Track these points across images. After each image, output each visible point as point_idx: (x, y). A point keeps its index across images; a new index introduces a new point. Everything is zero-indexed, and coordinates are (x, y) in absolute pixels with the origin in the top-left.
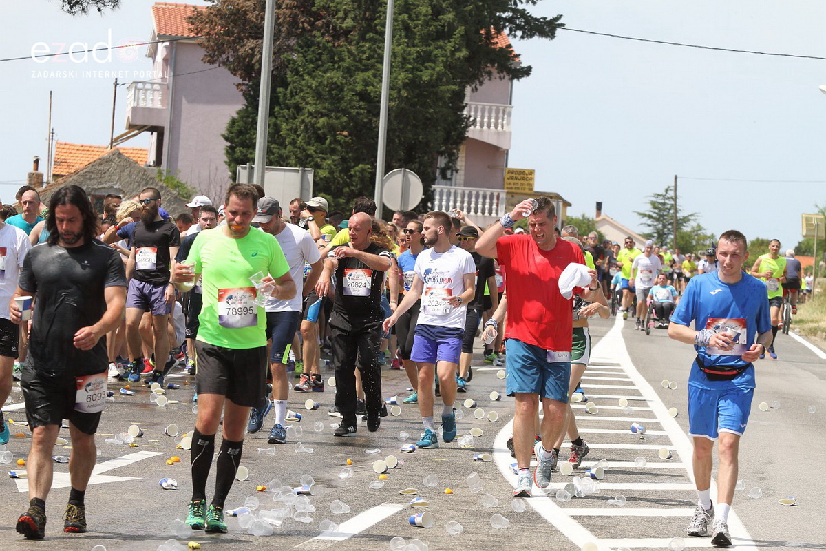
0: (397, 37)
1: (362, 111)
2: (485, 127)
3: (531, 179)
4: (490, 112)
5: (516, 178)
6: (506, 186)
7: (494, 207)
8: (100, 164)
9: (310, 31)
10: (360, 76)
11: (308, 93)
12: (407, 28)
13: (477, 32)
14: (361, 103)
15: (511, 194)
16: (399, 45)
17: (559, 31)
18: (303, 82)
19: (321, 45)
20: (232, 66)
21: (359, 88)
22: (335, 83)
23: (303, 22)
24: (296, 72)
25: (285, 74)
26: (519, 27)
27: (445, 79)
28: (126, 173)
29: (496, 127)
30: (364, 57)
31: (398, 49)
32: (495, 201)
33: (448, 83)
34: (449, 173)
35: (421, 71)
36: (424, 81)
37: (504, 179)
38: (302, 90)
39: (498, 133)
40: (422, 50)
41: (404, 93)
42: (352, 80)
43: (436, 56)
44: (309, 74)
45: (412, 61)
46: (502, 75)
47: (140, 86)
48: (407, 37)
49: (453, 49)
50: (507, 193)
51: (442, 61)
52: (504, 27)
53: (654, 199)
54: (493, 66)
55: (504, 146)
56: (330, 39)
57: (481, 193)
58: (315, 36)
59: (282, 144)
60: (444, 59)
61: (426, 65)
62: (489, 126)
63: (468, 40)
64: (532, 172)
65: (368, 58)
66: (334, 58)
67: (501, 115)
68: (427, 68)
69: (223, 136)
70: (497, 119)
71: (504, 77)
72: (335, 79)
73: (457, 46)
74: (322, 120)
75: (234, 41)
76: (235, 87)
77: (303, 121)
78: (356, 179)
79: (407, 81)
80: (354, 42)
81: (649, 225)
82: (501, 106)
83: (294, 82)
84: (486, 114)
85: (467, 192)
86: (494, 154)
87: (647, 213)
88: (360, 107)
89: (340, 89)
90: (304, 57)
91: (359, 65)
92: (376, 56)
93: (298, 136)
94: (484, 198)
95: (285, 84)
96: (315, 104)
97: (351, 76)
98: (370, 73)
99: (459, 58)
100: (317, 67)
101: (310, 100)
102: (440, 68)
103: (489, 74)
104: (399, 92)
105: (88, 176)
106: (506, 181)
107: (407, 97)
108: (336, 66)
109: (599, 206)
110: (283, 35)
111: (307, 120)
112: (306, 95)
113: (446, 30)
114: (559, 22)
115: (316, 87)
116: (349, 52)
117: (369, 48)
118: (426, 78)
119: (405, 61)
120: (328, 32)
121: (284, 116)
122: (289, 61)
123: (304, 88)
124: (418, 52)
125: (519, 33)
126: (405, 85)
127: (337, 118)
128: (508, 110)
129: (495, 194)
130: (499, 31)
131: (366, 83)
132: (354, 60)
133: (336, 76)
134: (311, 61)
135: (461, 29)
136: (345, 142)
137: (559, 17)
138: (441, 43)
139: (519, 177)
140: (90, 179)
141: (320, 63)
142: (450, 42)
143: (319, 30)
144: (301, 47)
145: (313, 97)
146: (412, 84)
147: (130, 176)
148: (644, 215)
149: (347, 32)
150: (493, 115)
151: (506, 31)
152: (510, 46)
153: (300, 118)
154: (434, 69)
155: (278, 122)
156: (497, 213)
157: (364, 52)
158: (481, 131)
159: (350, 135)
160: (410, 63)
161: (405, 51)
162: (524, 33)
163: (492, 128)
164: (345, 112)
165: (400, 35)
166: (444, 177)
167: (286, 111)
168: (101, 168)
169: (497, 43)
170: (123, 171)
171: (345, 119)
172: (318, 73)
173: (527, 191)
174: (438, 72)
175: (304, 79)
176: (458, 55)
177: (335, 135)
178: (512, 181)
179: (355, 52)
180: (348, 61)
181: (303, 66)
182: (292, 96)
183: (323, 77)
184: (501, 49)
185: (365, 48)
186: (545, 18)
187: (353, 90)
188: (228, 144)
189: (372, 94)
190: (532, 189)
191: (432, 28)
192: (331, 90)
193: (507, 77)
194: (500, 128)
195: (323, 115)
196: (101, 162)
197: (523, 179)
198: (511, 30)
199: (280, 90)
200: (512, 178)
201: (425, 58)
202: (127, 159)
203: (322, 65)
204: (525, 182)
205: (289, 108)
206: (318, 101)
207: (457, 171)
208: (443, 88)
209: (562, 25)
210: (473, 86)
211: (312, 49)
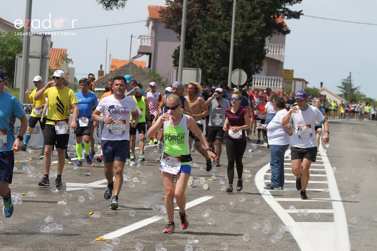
0: (239, 18)
1: (225, 47)
2: (275, 53)
3: (292, 73)
4: (277, 47)
5: (287, 73)
6: (283, 76)
7: (278, 84)
8: (125, 67)
9: (205, 16)
10: (224, 33)
11: (204, 40)
12: (242, 15)
13: (270, 17)
14: (225, 44)
15: (285, 79)
16: (239, 21)
17: (301, 16)
18: (202, 36)
19: (209, 21)
20: (176, 30)
21: (223, 38)
22: (214, 36)
23: (203, 13)
24: (200, 32)
25: (196, 33)
26: (286, 15)
27: (256, 35)
28: (135, 71)
29: (279, 53)
30: (226, 26)
31: (239, 23)
32: (278, 82)
33: (258, 36)
34: (259, 71)
35: (247, 31)
36: (249, 36)
37: (282, 73)
38: (202, 39)
39: (280, 56)
40: (248, 24)
41: (241, 40)
42: (221, 35)
43: (253, 26)
44: (205, 33)
45: (244, 28)
46: (279, 33)
47: (143, 37)
48: (242, 18)
49: (260, 23)
50: (283, 79)
51: (256, 28)
52: (280, 15)
53: (343, 81)
54: (276, 29)
55: (282, 60)
56: (213, 19)
57: (273, 79)
58: (207, 18)
59: (194, 59)
60: (256, 27)
61: (250, 29)
62: (276, 53)
63: (266, 20)
64: (292, 71)
65: (227, 27)
66: (214, 26)
67: (281, 49)
68: (250, 30)
69: (172, 56)
70: (279, 50)
71: (280, 34)
72: (214, 35)
73: (261, 22)
74: (209, 50)
75: (176, 20)
76: (177, 38)
77: (202, 51)
78: (222, 73)
79: (242, 35)
80: (222, 21)
81: (341, 91)
82: (281, 45)
83: (199, 36)
84: (275, 48)
85: (268, 78)
86: (278, 64)
87: (341, 86)
88: (224, 46)
89: (216, 38)
90: (203, 26)
91: (224, 29)
92: (230, 26)
93: (200, 57)
94: (274, 80)
95: (196, 37)
96: (207, 44)
97: (221, 33)
98: (228, 32)
99: (262, 27)
100: (208, 30)
101: (205, 43)
102: (255, 30)
103: (275, 33)
104: (239, 39)
105: (120, 72)
106: (283, 74)
107: (242, 42)
108: (215, 29)
109: (322, 84)
110: (195, 18)
111: (204, 51)
112: (204, 41)
113: (257, 16)
114: (302, 13)
115: (207, 37)
116: (220, 24)
117: (228, 23)
118: (249, 34)
119: (241, 28)
120: (212, 16)
121: (195, 49)
122: (197, 28)
123: (203, 38)
124: (246, 24)
125: (286, 17)
126: (241, 37)
127: (215, 50)
128: (283, 47)
129: (278, 79)
130: (278, 16)
131: (226, 36)
132: (222, 27)
133: (214, 33)
134: (206, 28)
135: (263, 16)
136: (218, 59)
137: (301, 11)
138: (255, 21)
139: (288, 72)
140: (121, 73)
141: (209, 28)
142: (259, 20)
143: (209, 16)
144: (202, 22)
145: (206, 42)
146: (244, 37)
147: (136, 72)
148: (339, 87)
149: (220, 16)
150: (278, 48)
151: (281, 16)
152: (283, 22)
153: (201, 49)
154: (252, 31)
155: (193, 51)
156: (279, 86)
157: (226, 24)
158: (273, 55)
159: (220, 56)
160: (243, 29)
161: (241, 24)
162: (288, 17)
163: (277, 53)
164: (218, 47)
165: (240, 18)
166: (257, 72)
167: (196, 47)
168: (125, 69)
169: (277, 21)
170: (133, 70)
171: (218, 50)
172: (208, 32)
173: (291, 78)
174: (254, 32)
175: (203, 35)
176: (262, 25)
177: (214, 56)
178: (285, 74)
179: (222, 24)
180: (220, 28)
181: (203, 30)
182: (198, 41)
183: (210, 34)
184: (279, 23)
185: (226, 23)
186: (296, 11)
187: (221, 39)
188: (174, 59)
189: (229, 40)
190: (292, 77)
191: (252, 15)
192: (213, 38)
193: (281, 34)
194: (280, 54)
195: (209, 48)
196: (125, 66)
197: (289, 73)
198: (283, 16)
199: (194, 39)
200: (285, 73)
201: (249, 27)
202: (135, 65)
203: (210, 29)
204: (290, 74)
205: (197, 45)
206: (208, 43)
207: (262, 70)
208: (256, 38)
209: (302, 14)
210: (269, 37)
211: (206, 23)
